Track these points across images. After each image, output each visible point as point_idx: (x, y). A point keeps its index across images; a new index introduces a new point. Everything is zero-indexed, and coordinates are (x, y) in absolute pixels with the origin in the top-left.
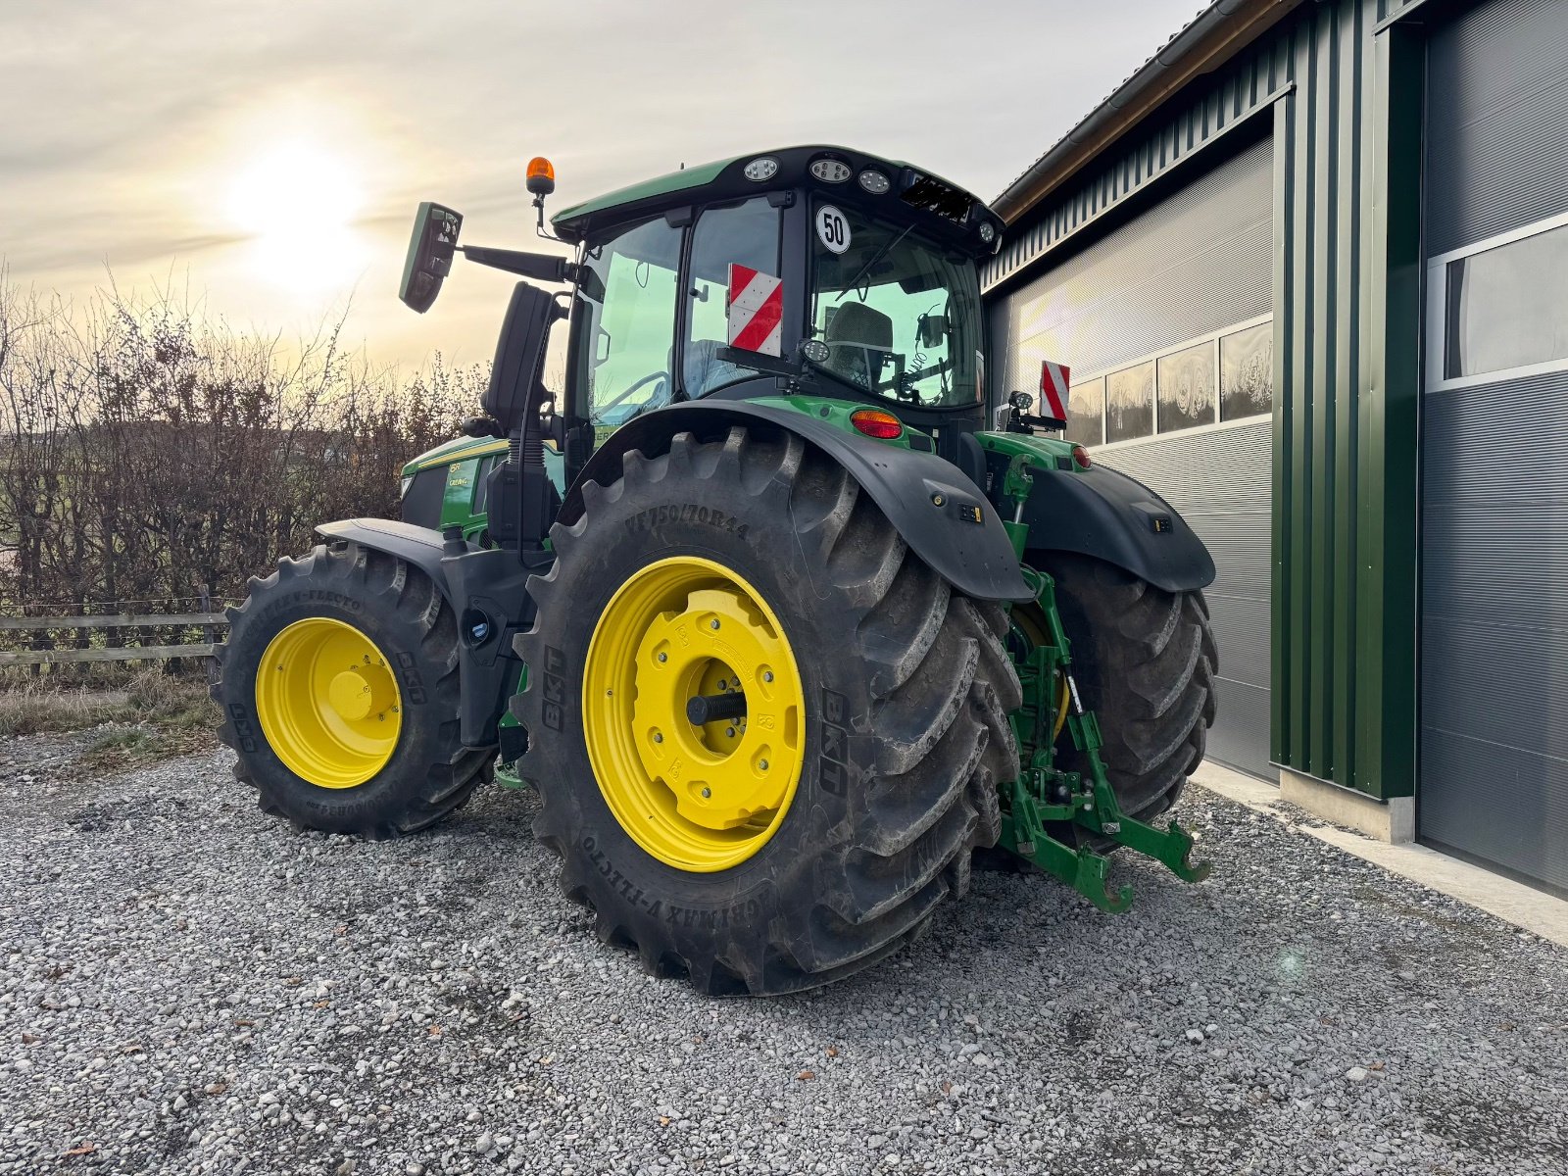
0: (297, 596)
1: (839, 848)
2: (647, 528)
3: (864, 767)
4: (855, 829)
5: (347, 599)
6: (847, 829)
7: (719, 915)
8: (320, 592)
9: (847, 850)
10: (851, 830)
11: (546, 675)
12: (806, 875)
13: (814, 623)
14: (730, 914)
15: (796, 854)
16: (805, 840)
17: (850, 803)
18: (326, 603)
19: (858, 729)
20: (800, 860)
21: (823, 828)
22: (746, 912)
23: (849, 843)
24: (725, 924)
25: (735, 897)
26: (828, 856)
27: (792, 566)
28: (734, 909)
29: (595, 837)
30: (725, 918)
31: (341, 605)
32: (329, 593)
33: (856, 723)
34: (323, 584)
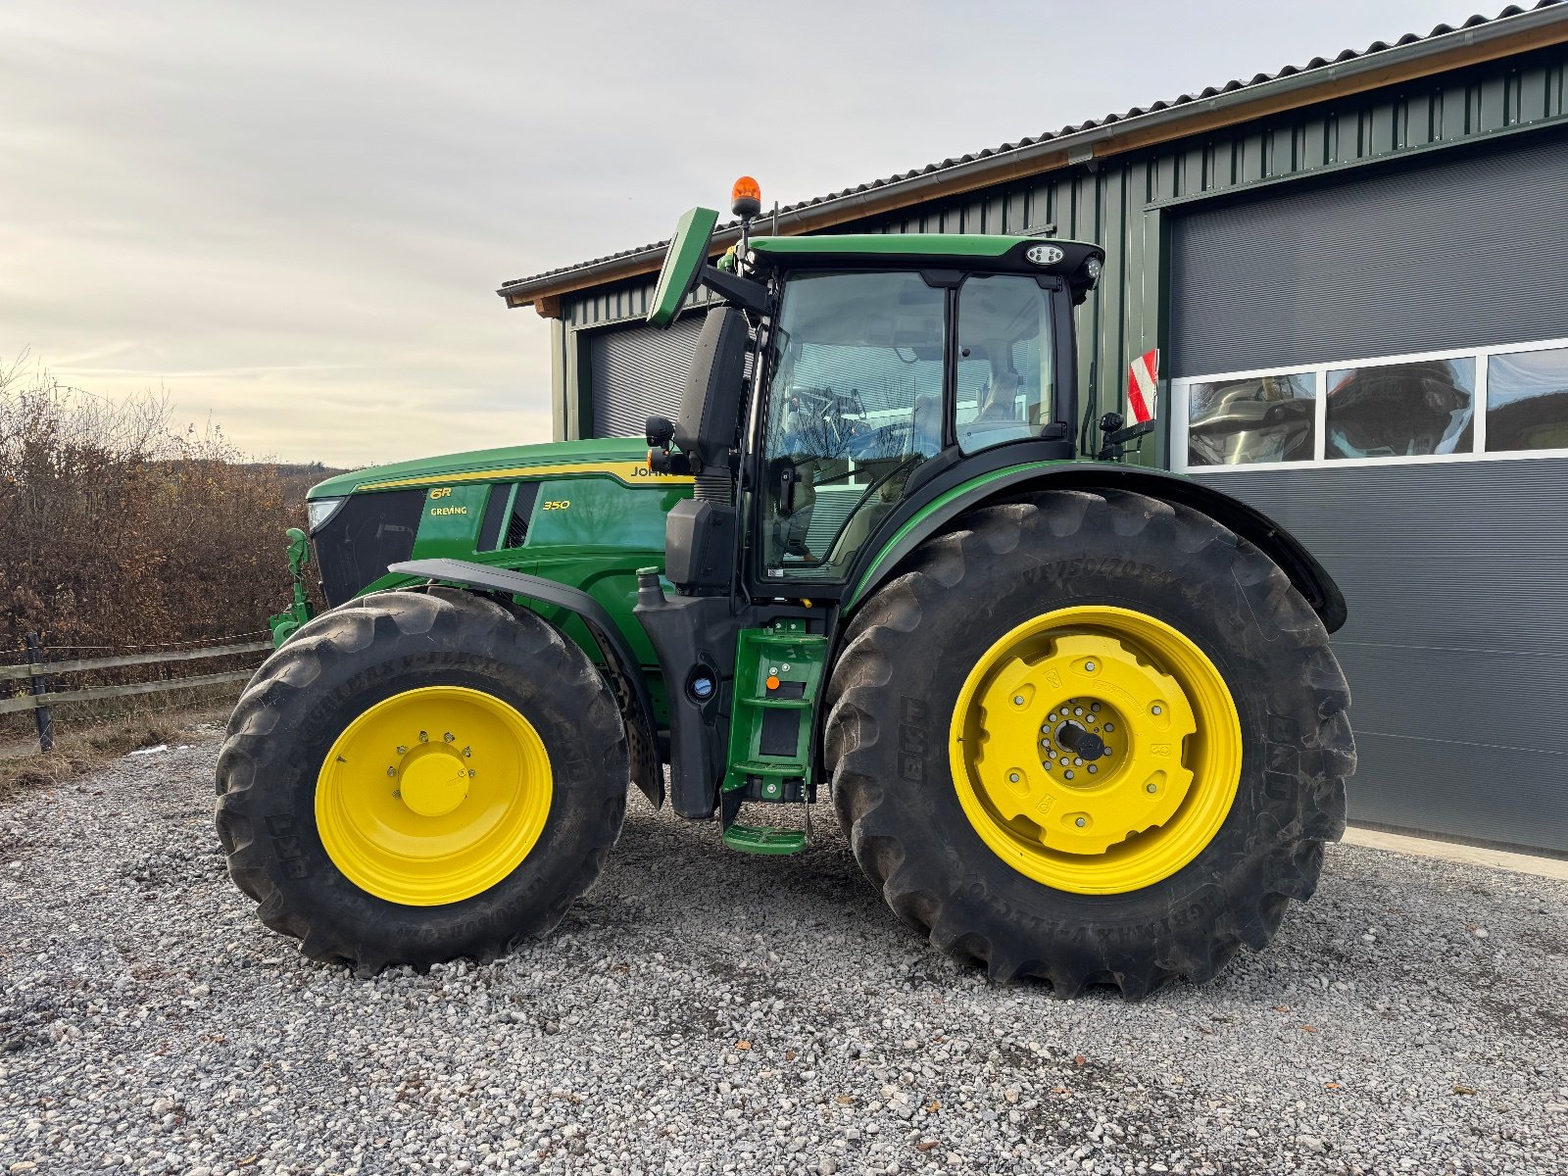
0: (407, 662)
1: (1289, 844)
2: (1051, 580)
3: (1313, 775)
4: (1303, 826)
5: (489, 661)
6: (1296, 827)
7: (1158, 925)
8: (447, 654)
9: (1296, 845)
10: (1300, 826)
11: (902, 728)
12: (1256, 873)
13: (1261, 661)
14: (1171, 921)
15: (1243, 857)
16: (1252, 844)
17: (1300, 807)
18: (456, 667)
19: (1308, 745)
20: (1249, 860)
21: (1272, 832)
22: (1190, 917)
23: (1298, 838)
24: (1167, 930)
25: (1174, 906)
26: (1278, 852)
27: (1238, 613)
28: (1175, 917)
29: (982, 882)
30: (1166, 928)
31: (479, 668)
32: (461, 654)
33: (1306, 740)
34: (448, 643)
